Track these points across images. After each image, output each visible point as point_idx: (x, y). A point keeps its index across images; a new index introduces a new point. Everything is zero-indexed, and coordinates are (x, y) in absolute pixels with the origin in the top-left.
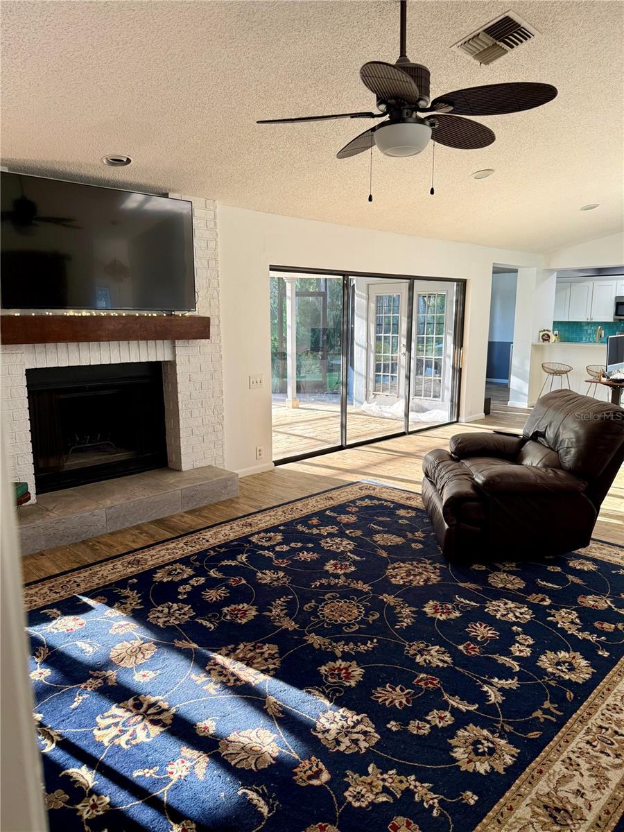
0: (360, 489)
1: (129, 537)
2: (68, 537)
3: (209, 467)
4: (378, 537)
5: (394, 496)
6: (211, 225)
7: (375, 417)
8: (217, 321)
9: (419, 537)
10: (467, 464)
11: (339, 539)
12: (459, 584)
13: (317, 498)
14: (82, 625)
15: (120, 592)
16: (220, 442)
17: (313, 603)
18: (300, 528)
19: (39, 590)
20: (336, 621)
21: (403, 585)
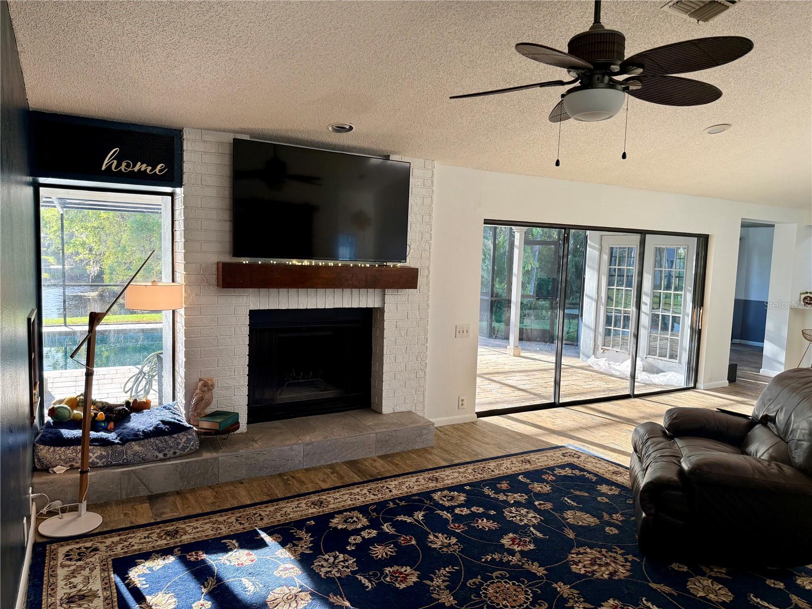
0: (564, 455)
1: (321, 476)
2: (267, 468)
3: (410, 412)
4: (569, 514)
5: (599, 468)
6: (429, 183)
7: (601, 373)
8: (426, 271)
9: (617, 520)
10: (679, 443)
11: (526, 510)
12: (650, 585)
13: (514, 459)
14: (252, 561)
15: (296, 532)
16: (422, 389)
17: (478, 580)
18: (487, 491)
19: (227, 519)
20: (498, 605)
21: (584, 576)
